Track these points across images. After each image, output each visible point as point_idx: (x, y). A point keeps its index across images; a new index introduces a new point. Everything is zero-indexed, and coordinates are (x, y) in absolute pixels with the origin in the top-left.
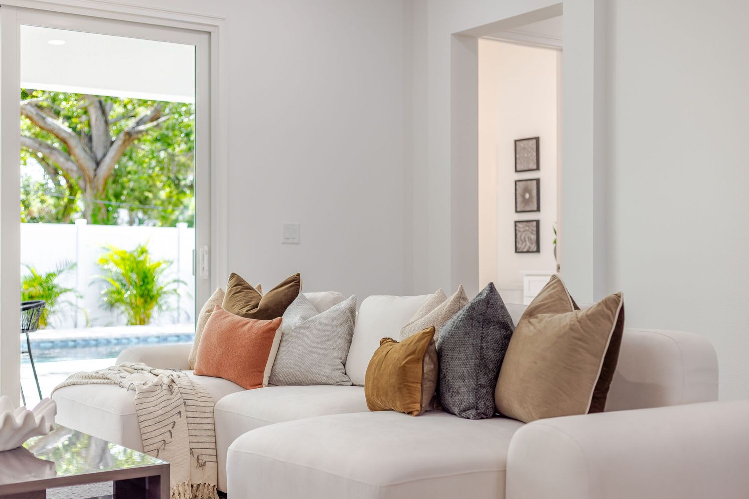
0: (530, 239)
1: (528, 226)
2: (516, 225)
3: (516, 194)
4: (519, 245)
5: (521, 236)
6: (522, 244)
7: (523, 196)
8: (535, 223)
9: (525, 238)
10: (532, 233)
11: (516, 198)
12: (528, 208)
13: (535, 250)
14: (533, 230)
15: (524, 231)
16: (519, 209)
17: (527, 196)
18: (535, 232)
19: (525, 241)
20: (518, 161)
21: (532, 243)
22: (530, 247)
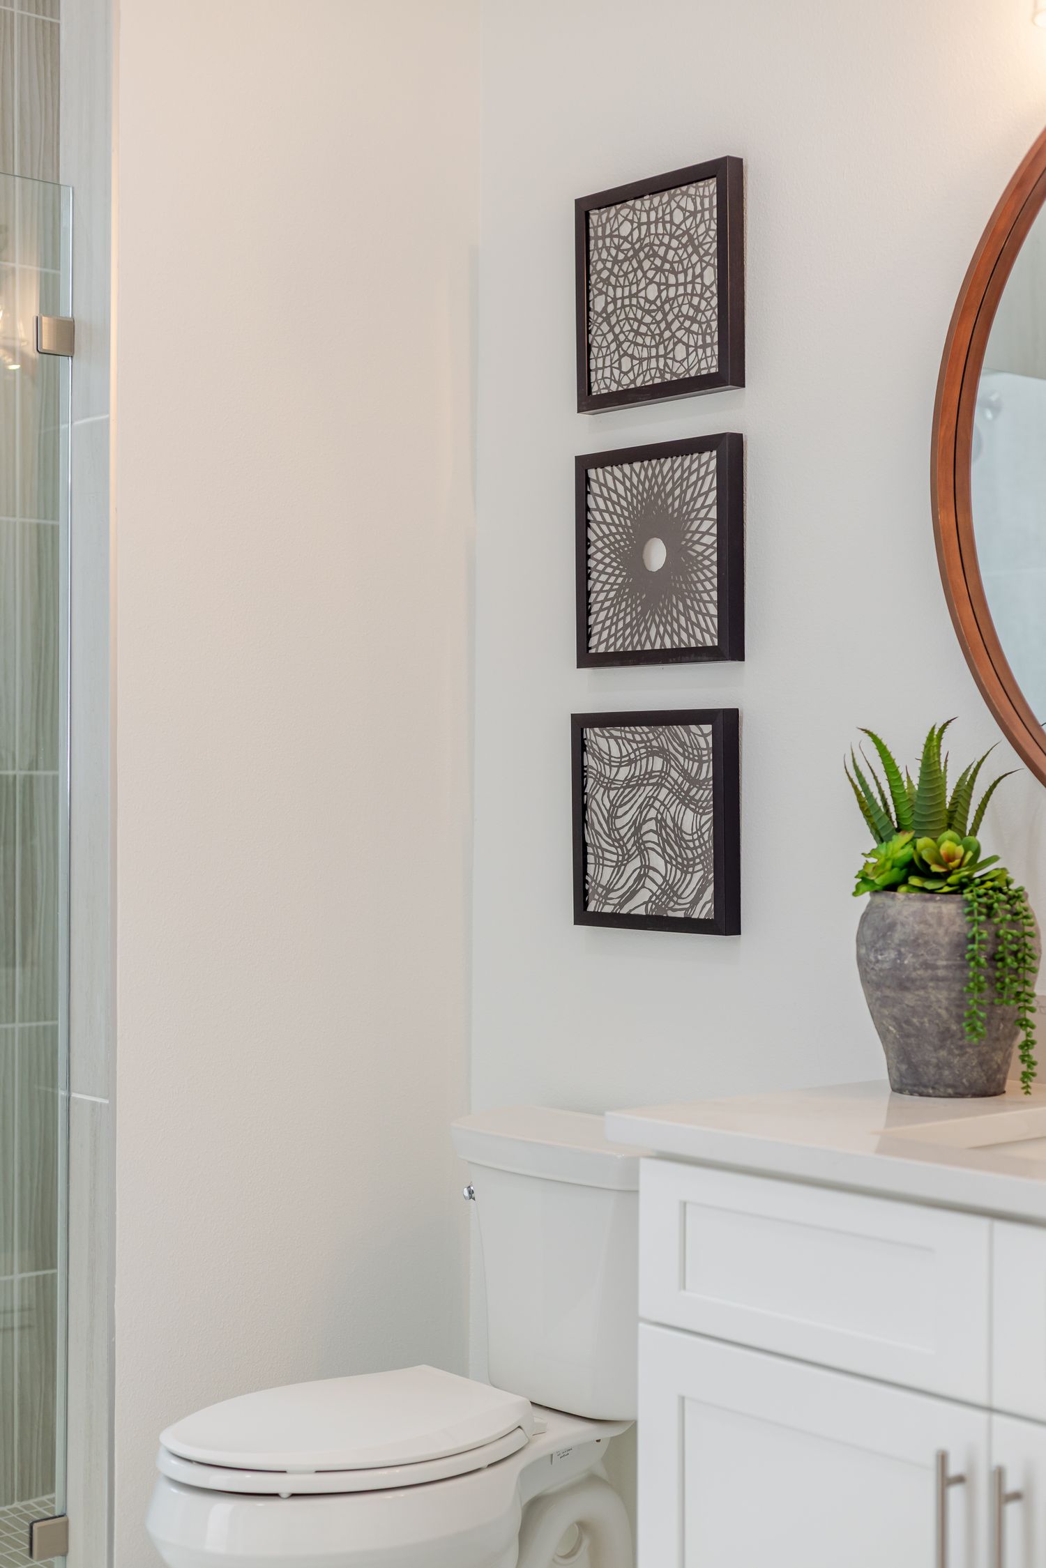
0: (671, 835)
1: (662, 752)
2: (580, 747)
3: (583, 544)
4: (601, 874)
5: (612, 816)
6: (619, 866)
7: (632, 559)
8: (703, 736)
9: (637, 827)
10: (686, 800)
11: (583, 574)
12: (657, 639)
13: (704, 910)
14: (694, 782)
15: (633, 784)
16: (598, 645)
17: (657, 555)
18: (705, 794)
19: (642, 850)
20: (600, 337)
21: (686, 868)
22: (669, 890)
